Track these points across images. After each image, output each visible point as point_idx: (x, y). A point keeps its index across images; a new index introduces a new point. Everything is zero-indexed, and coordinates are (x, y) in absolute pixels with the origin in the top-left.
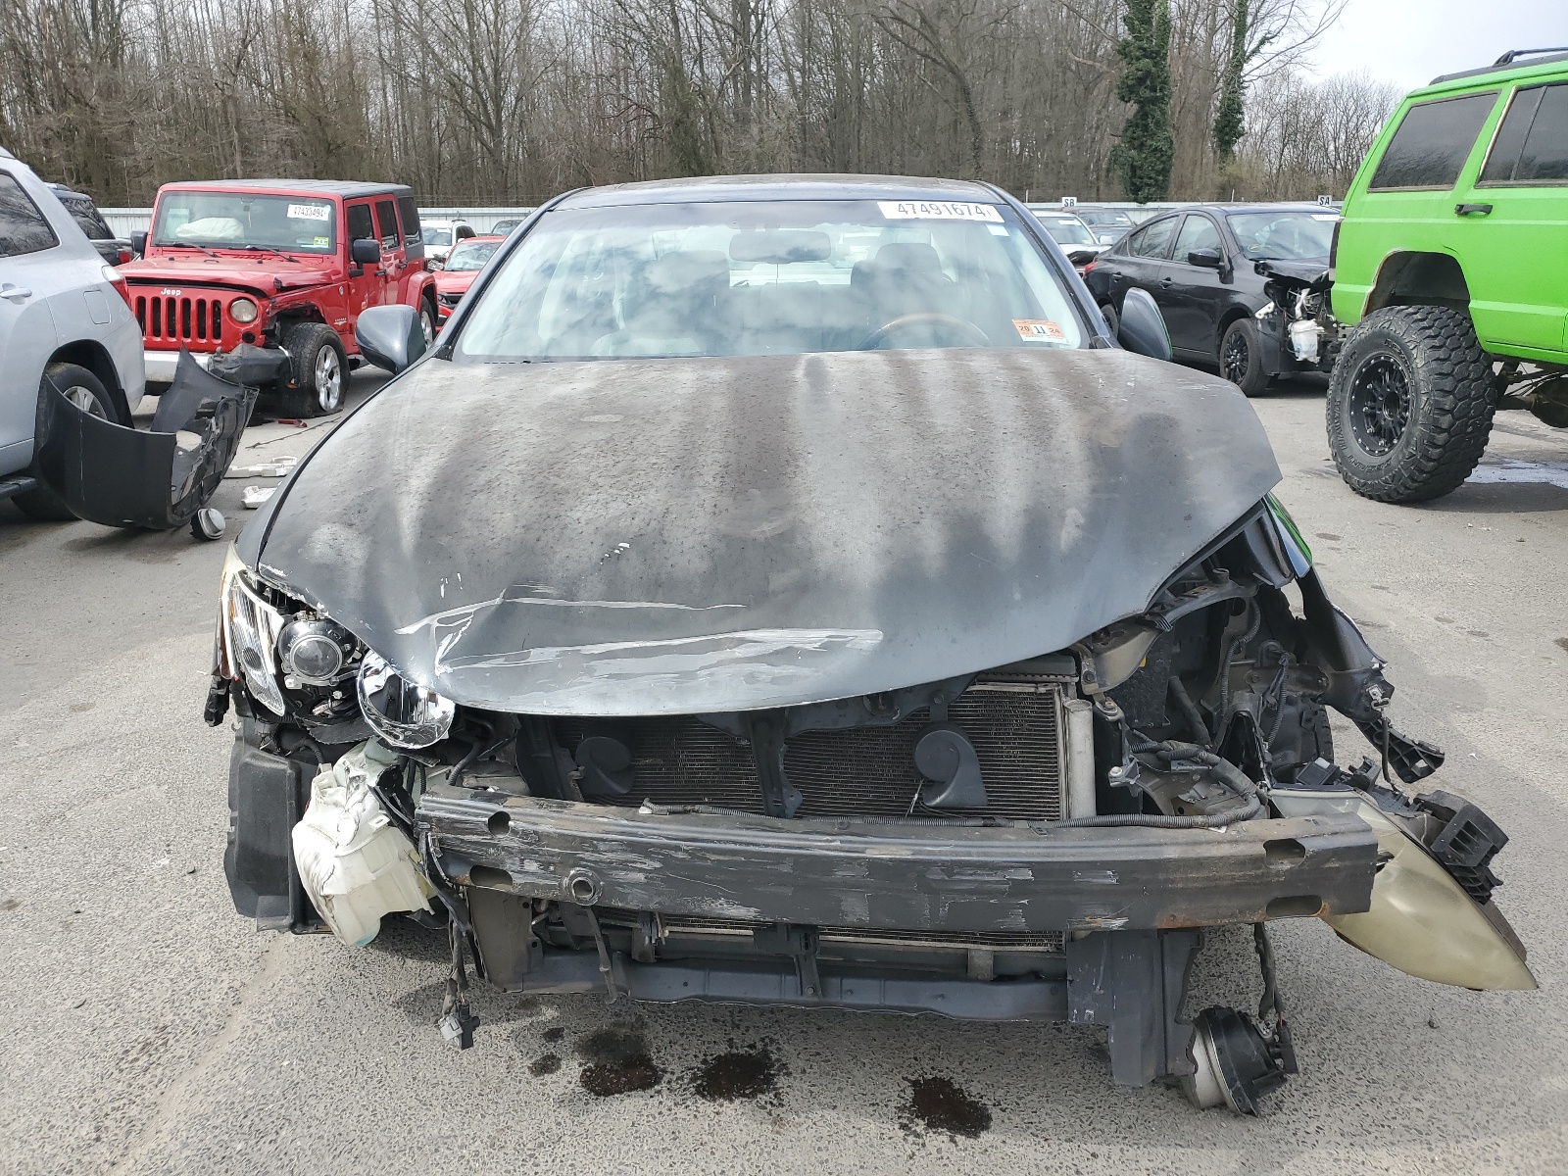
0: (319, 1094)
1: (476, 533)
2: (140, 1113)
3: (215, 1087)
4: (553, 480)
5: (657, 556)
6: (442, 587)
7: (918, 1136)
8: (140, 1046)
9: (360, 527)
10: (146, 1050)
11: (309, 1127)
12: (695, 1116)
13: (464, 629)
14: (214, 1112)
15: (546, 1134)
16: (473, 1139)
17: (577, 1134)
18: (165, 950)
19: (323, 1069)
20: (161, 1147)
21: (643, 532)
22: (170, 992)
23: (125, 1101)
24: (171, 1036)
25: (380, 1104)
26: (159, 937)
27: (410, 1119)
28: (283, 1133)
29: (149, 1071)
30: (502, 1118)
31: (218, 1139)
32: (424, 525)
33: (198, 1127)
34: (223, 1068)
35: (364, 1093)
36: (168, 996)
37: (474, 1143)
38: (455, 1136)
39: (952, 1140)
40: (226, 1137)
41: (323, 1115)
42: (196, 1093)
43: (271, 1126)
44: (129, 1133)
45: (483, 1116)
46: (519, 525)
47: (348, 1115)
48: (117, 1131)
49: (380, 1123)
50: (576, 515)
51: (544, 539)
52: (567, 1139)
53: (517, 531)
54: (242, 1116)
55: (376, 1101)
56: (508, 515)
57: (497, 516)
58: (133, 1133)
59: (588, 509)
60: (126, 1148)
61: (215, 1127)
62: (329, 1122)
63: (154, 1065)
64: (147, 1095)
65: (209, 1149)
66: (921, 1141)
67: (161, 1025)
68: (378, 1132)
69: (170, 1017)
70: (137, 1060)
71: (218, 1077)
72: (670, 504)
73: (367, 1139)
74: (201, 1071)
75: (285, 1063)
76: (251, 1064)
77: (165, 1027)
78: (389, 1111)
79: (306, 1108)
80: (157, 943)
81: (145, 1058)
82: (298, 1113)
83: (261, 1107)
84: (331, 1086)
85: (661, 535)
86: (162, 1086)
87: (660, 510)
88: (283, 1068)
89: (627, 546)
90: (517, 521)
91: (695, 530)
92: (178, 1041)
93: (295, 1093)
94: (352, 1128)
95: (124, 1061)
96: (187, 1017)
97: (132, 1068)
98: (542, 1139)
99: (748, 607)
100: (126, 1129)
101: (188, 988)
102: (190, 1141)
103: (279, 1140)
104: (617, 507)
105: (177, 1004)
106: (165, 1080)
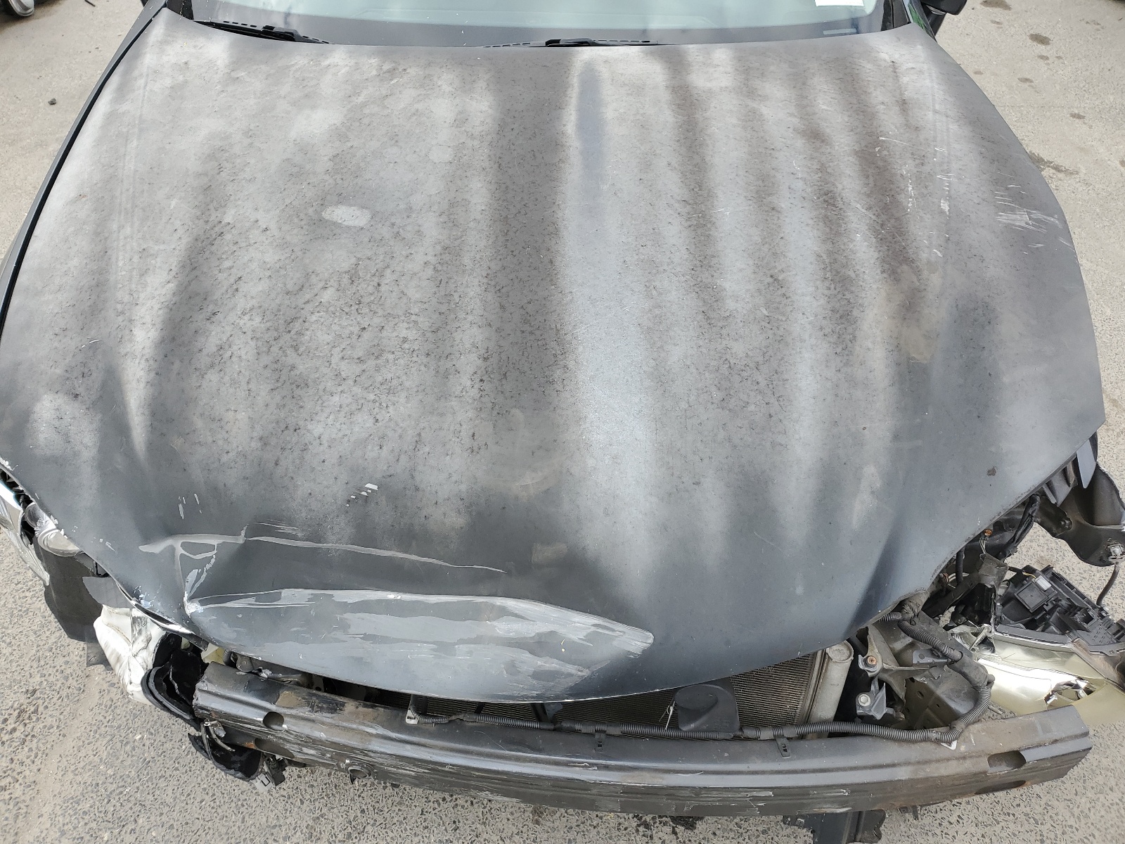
0: (167, 775)
1: (210, 439)
2: (24, 794)
3: (82, 764)
4: (292, 358)
5: (409, 504)
6: (180, 506)
7: (647, 826)
8: (16, 713)
9: (86, 398)
10: (21, 719)
11: (162, 814)
12: (472, 803)
13: (208, 566)
14: (82, 794)
15: (353, 823)
16: (294, 829)
17: (378, 824)
18: (27, 594)
19: (168, 745)
20: (43, 835)
21: (392, 471)
22: (35, 648)
23: (9, 779)
24: (40, 702)
25: (218, 787)
26: (20, 578)
27: (243, 806)
28: (140, 821)
29: (26, 744)
30: (317, 803)
31: (88, 827)
32: (153, 414)
33: (71, 812)
34: (87, 742)
35: (204, 773)
36: (34, 652)
37: (295, 833)
38: (280, 826)
39: (674, 832)
40: (94, 825)
41: (172, 800)
42: (66, 771)
43: (130, 813)
44: (17, 816)
45: (302, 803)
46: (255, 434)
47: (192, 800)
48: (7, 815)
49: (219, 811)
50: (317, 429)
51: (283, 463)
52: (369, 828)
53: (253, 444)
54: (106, 801)
55: (214, 784)
56: (242, 415)
57: (231, 414)
58: (20, 817)
59: (330, 421)
60: (16, 834)
61: (85, 813)
62: (177, 808)
63: (29, 737)
64: (27, 773)
65: (82, 838)
66: (649, 833)
67: (31, 688)
68: (217, 820)
69: (38, 679)
70: (14, 730)
71: (82, 754)
72: (422, 425)
73: (209, 828)
74: (70, 743)
75: (138, 737)
76: (109, 738)
77: (35, 691)
78: (225, 795)
79: (157, 792)
80: (20, 586)
81: (21, 728)
82: (151, 797)
83: (121, 789)
84: (177, 765)
85: (413, 477)
86: (38, 761)
87: (411, 434)
88: (136, 744)
89: (375, 487)
90: (253, 427)
91: (450, 476)
92: (46, 707)
93: (148, 774)
94: (196, 816)
95: (5, 732)
96: (51, 679)
97: (12, 740)
98: (350, 830)
99: (509, 573)
100: (15, 812)
101: (50, 642)
102: (66, 827)
103: (138, 829)
104: (363, 422)
105: (42, 663)
106: (40, 755)
